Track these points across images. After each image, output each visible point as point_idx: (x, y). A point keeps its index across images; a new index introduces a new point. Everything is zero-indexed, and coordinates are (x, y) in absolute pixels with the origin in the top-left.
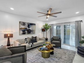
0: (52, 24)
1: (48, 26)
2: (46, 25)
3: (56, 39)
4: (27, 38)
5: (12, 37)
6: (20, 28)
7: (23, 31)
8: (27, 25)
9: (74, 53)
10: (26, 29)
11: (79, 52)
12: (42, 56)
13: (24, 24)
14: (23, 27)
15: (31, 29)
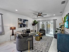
0: (39, 21)
1: (36, 22)
2: (35, 21)
3: (42, 30)
4: (24, 30)
5: (15, 29)
6: (19, 23)
7: (20, 25)
8: (23, 21)
9: (53, 37)
10: (22, 23)
11: (55, 36)
12: (36, 40)
13: (21, 20)
14: (20, 22)
15: (25, 23)
